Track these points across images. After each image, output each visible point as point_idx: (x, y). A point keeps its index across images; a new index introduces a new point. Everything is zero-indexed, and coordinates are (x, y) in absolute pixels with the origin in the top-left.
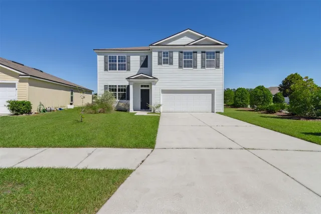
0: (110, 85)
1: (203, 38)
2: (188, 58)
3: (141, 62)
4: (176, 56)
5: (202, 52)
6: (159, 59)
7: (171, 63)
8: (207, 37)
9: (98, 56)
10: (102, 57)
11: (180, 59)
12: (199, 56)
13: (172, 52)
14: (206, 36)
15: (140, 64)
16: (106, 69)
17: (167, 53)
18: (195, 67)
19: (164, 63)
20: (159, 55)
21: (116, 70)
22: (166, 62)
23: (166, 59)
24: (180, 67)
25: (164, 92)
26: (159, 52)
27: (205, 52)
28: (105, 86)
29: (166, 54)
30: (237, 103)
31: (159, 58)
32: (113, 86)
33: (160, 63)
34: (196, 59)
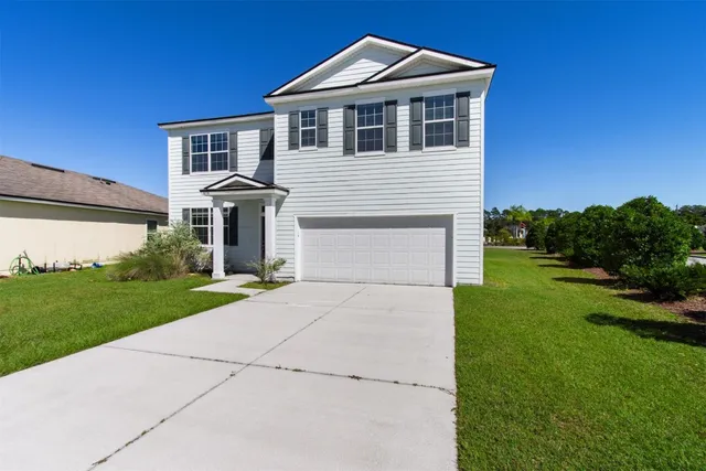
0: (194, 207)
1: (412, 54)
2: (370, 122)
3: (261, 146)
4: (335, 118)
5: (413, 100)
6: (290, 132)
7: (323, 143)
8: (424, 52)
9: (169, 138)
10: (179, 140)
11: (348, 128)
12: (403, 113)
13: (325, 110)
14: (419, 49)
15: (261, 150)
16: (185, 171)
17: (312, 114)
18: (392, 147)
19: (304, 144)
20: (290, 122)
21: (207, 170)
22: (309, 139)
23: (309, 133)
24: (348, 150)
25: (306, 223)
26: (292, 114)
27: (420, 99)
28: (184, 210)
29: (308, 116)
30: (584, 254)
31: (293, 129)
32: (200, 210)
33: (293, 145)
34: (393, 125)
